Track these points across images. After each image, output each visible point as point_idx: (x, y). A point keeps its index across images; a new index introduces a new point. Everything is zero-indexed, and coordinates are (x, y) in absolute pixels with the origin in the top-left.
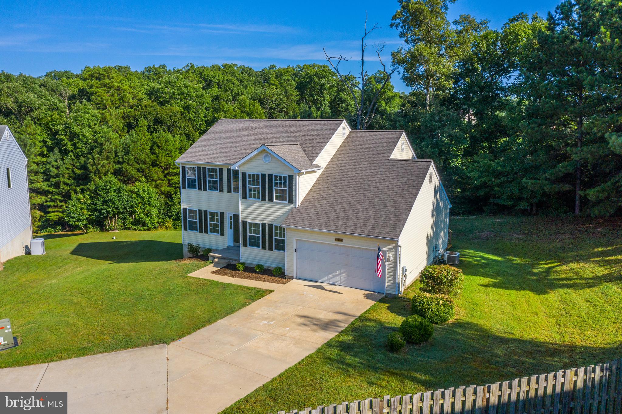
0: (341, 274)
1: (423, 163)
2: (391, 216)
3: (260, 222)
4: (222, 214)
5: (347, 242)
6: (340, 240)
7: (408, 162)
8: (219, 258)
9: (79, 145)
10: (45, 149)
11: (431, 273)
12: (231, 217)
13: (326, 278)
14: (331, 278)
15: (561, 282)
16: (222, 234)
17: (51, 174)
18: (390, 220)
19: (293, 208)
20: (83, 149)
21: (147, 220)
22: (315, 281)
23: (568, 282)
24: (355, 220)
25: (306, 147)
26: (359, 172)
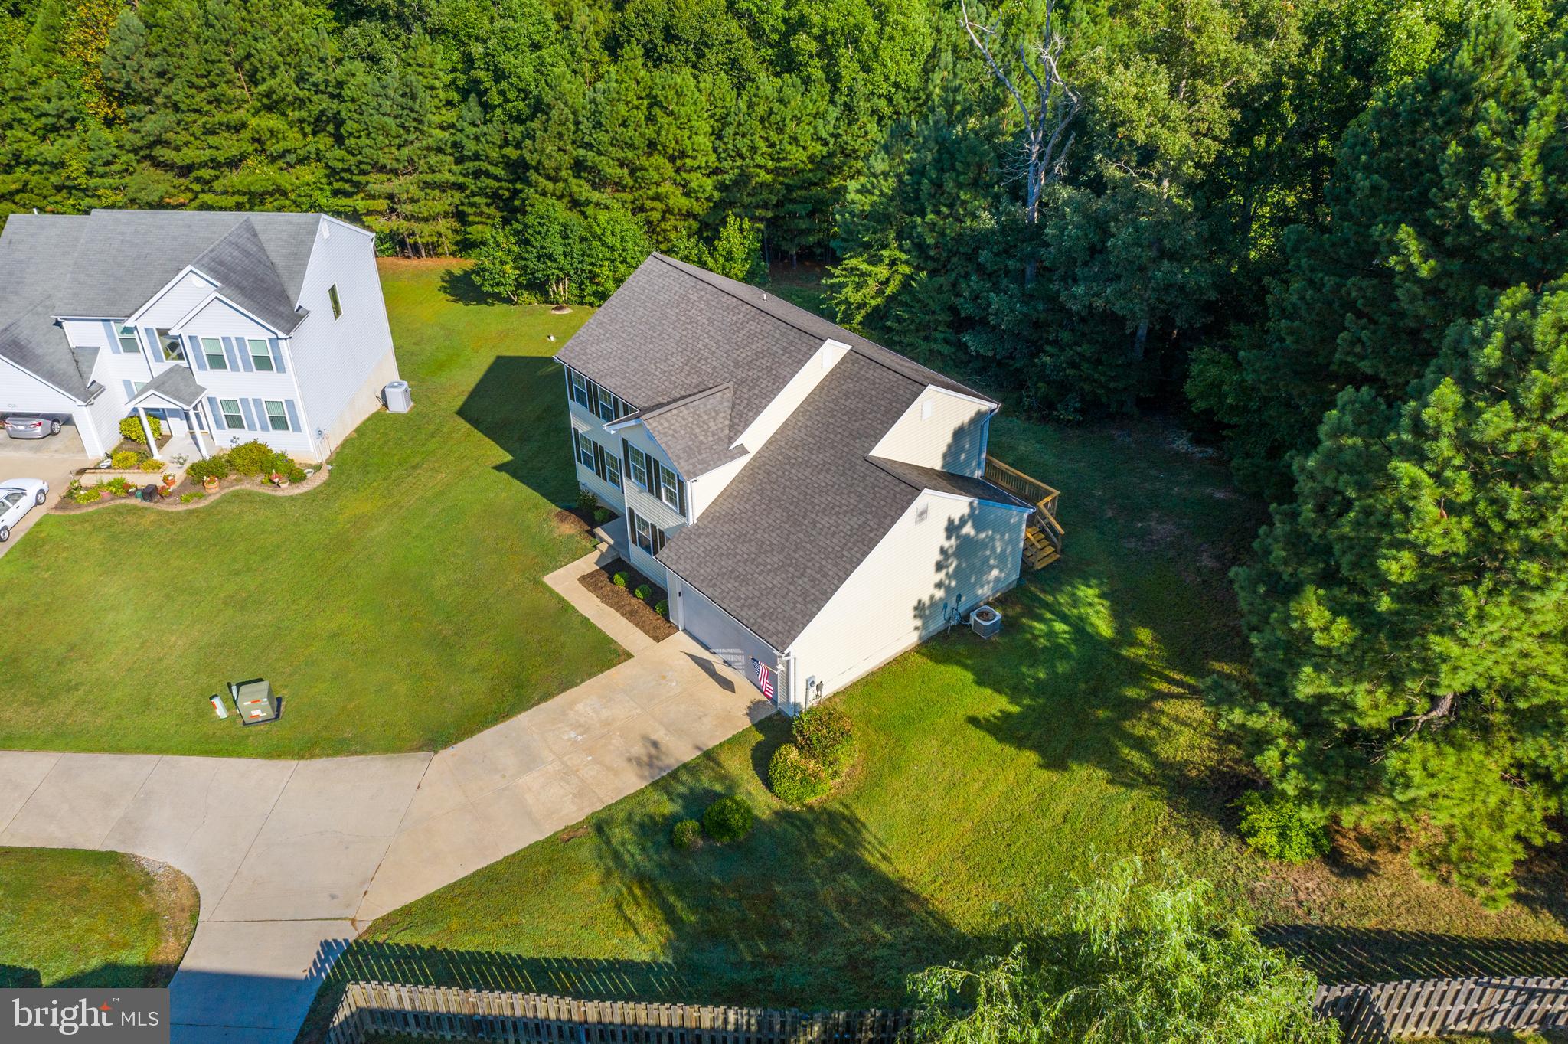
0: (736, 654)
1: (908, 489)
2: (800, 599)
3: (649, 521)
7: (889, 478)
8: (607, 544)
9: (512, 94)
10: (455, 97)
13: (719, 650)
14: (724, 653)
17: (465, 153)
18: (794, 608)
19: (683, 525)
20: (521, 105)
22: (707, 648)
25: (740, 397)
26: (808, 472)
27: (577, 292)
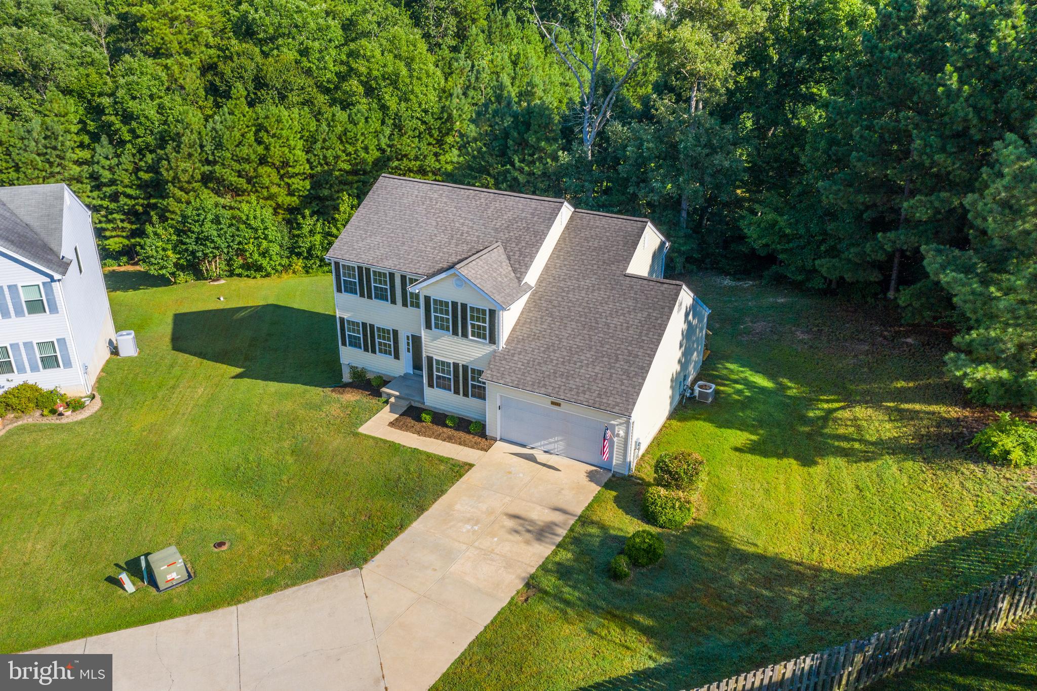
0: (558, 441)
1: (672, 287)
2: (624, 377)
3: (451, 361)
4: (395, 333)
5: (565, 408)
6: (559, 405)
7: (651, 283)
8: (396, 397)
9: (140, 132)
10: (86, 139)
11: (667, 466)
12: (408, 337)
13: (539, 444)
14: (544, 445)
15: (836, 444)
16: (397, 357)
17: (103, 180)
18: (622, 384)
19: (495, 351)
20: (149, 139)
21: (264, 262)
22: (524, 446)
23: (844, 445)
24: (577, 380)
25: (512, 251)
26: (583, 294)
27: (227, 268)
